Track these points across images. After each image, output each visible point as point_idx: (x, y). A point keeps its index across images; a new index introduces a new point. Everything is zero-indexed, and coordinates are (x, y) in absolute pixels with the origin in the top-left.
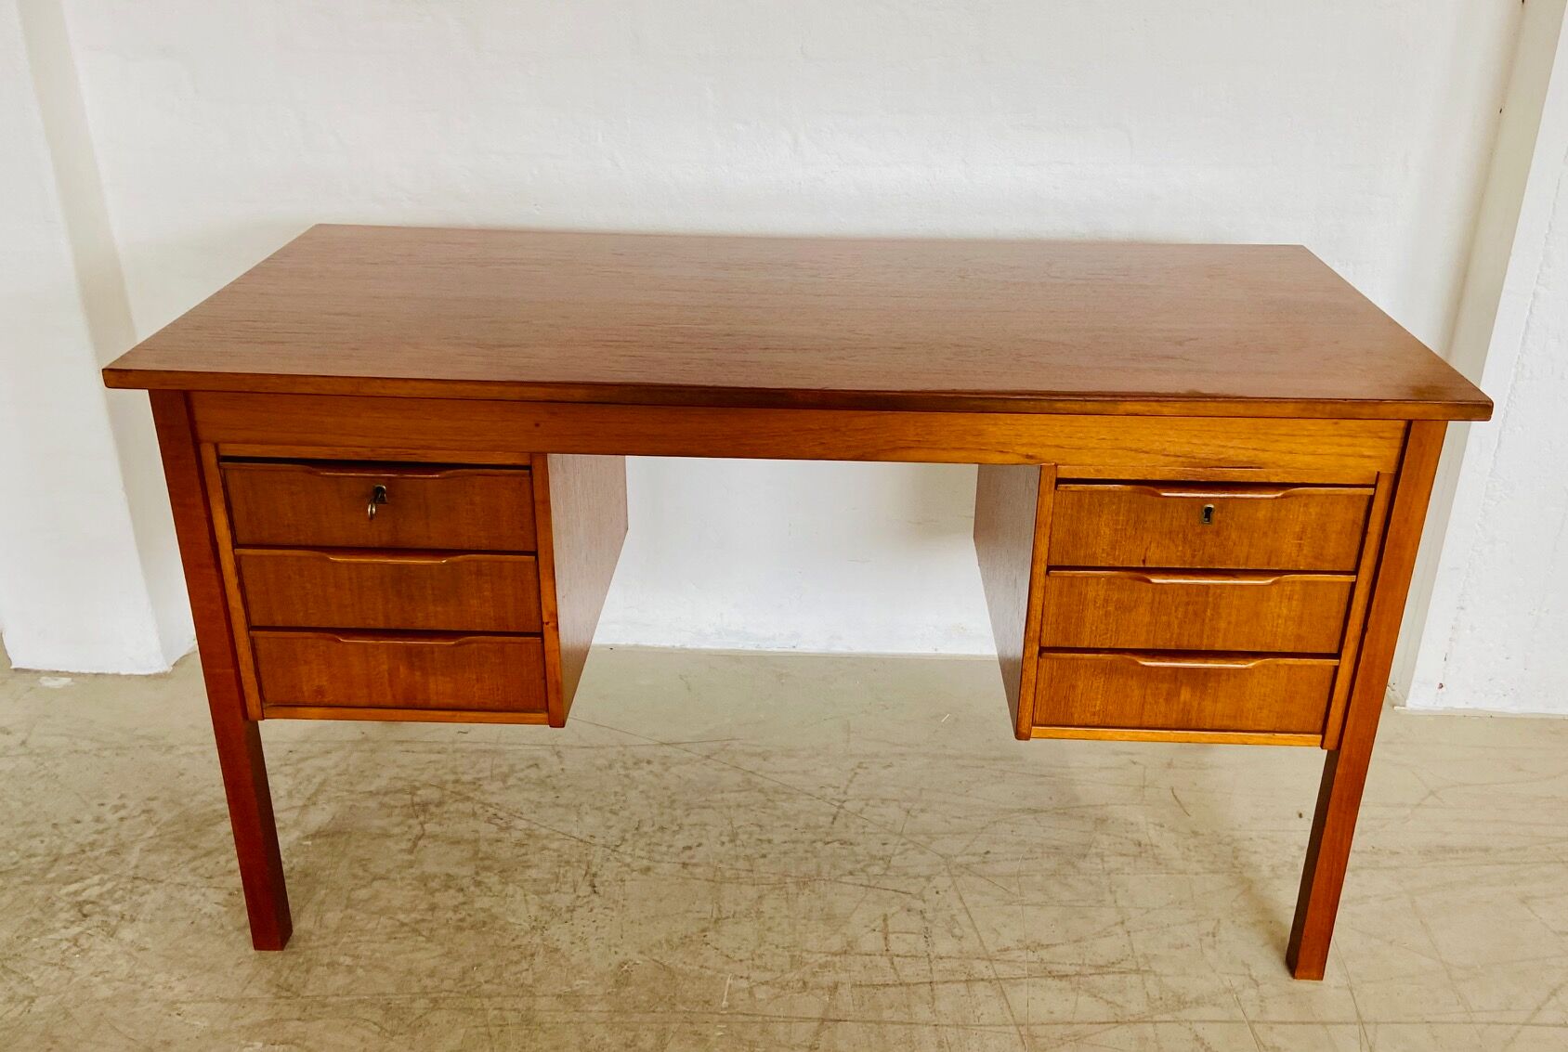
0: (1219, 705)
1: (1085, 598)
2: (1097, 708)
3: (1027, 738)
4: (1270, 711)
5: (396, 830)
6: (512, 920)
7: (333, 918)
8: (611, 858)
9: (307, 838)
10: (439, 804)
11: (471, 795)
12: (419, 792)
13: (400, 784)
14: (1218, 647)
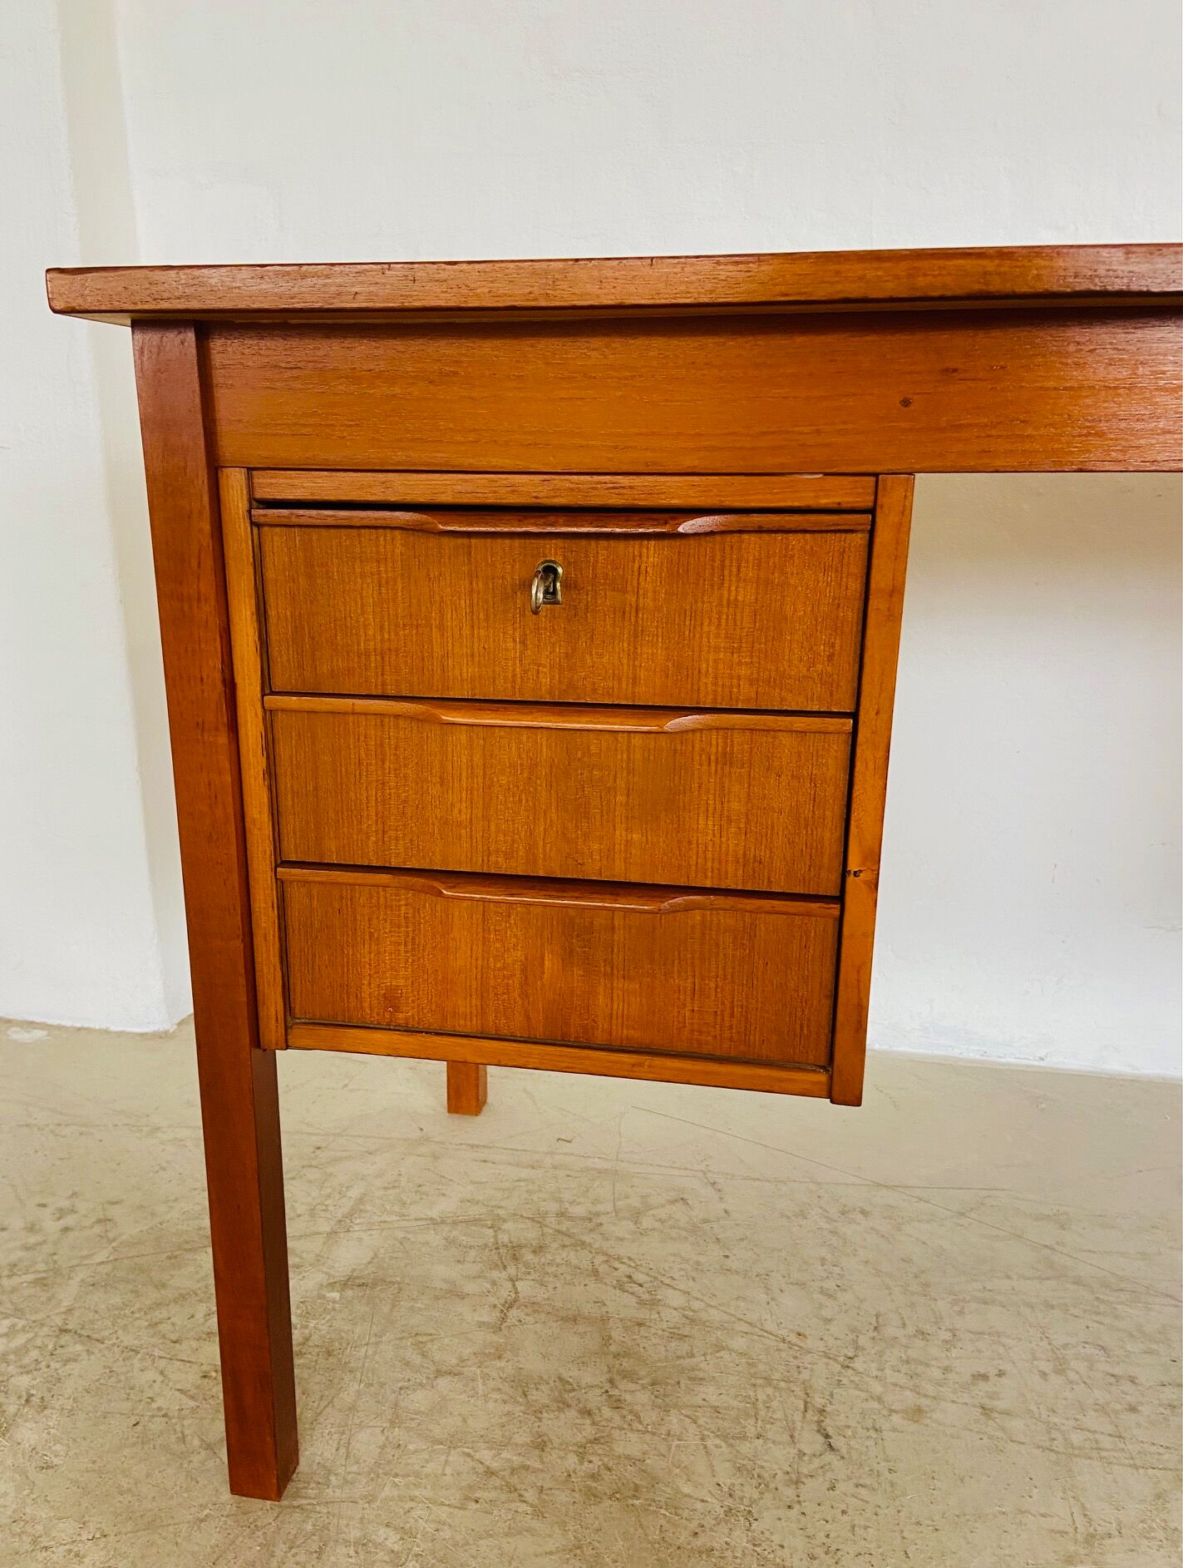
5: (470, 1287)
6: (686, 1489)
7: (367, 1443)
8: (845, 1381)
9: (332, 1286)
10: (539, 1250)
11: (587, 1239)
12: (505, 1226)
13: (474, 1211)
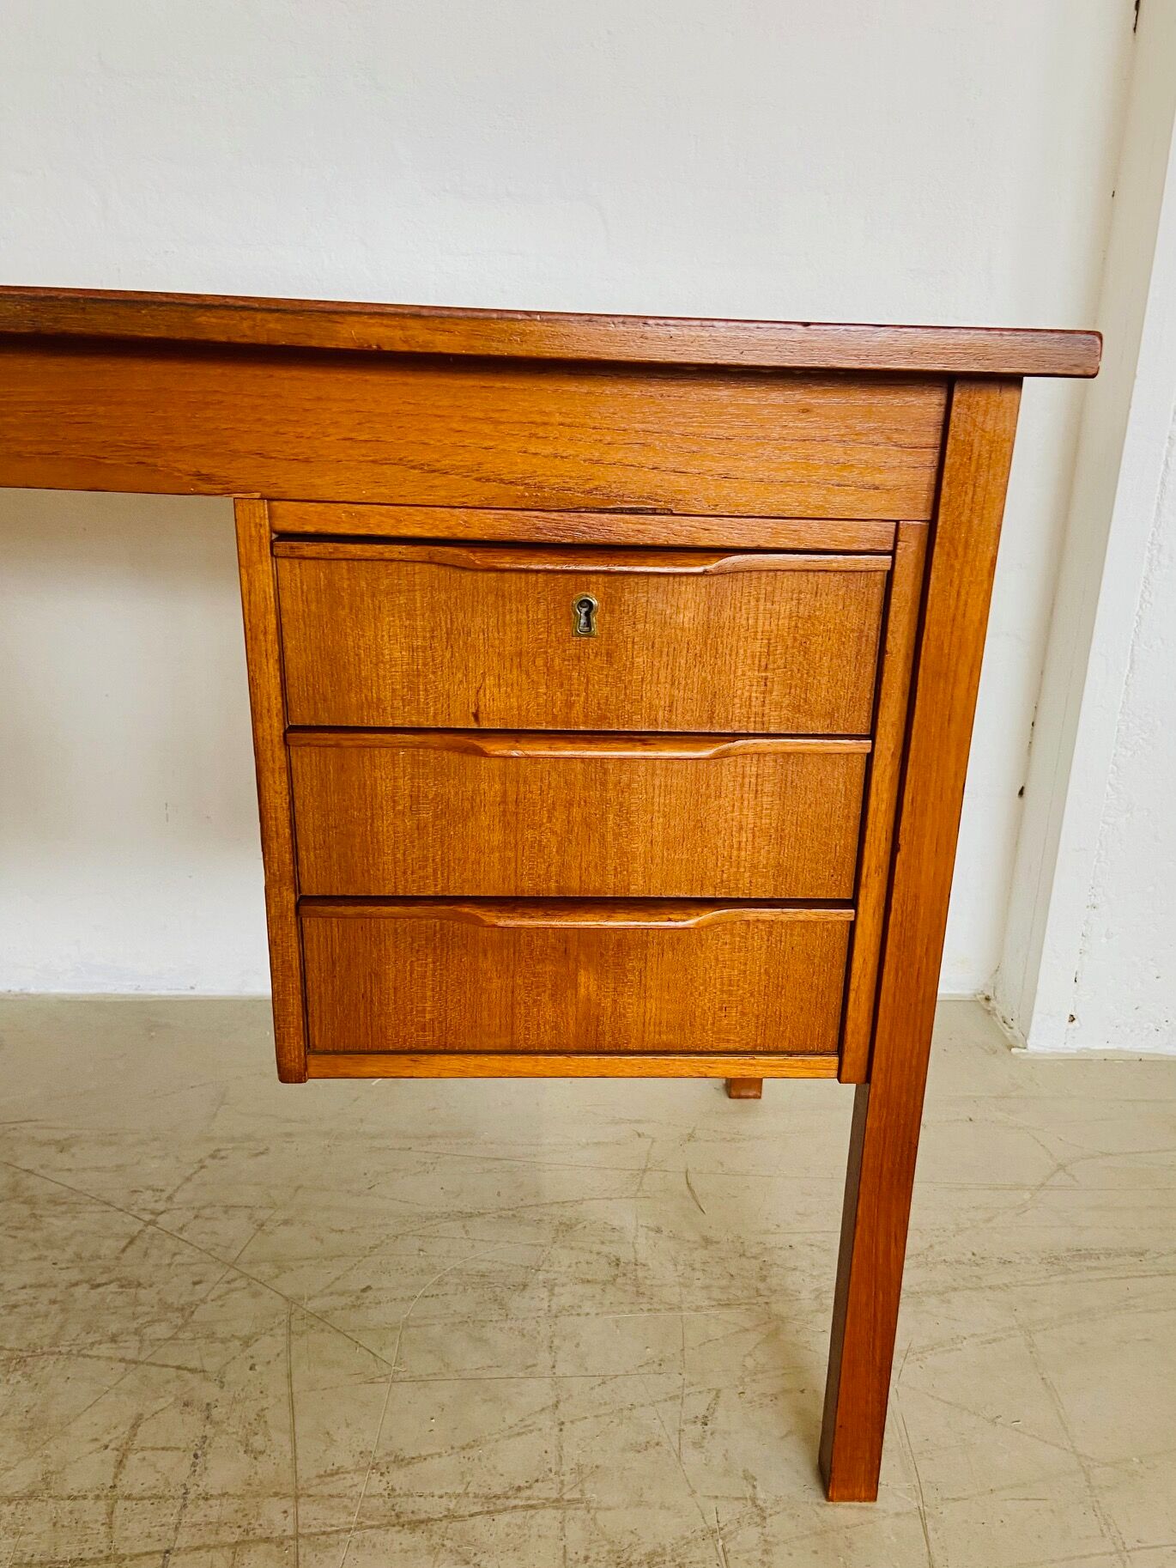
0: (652, 1005)
1: (374, 796)
2: (428, 1016)
3: (301, 1079)
4: (743, 1014)
14: (636, 890)
